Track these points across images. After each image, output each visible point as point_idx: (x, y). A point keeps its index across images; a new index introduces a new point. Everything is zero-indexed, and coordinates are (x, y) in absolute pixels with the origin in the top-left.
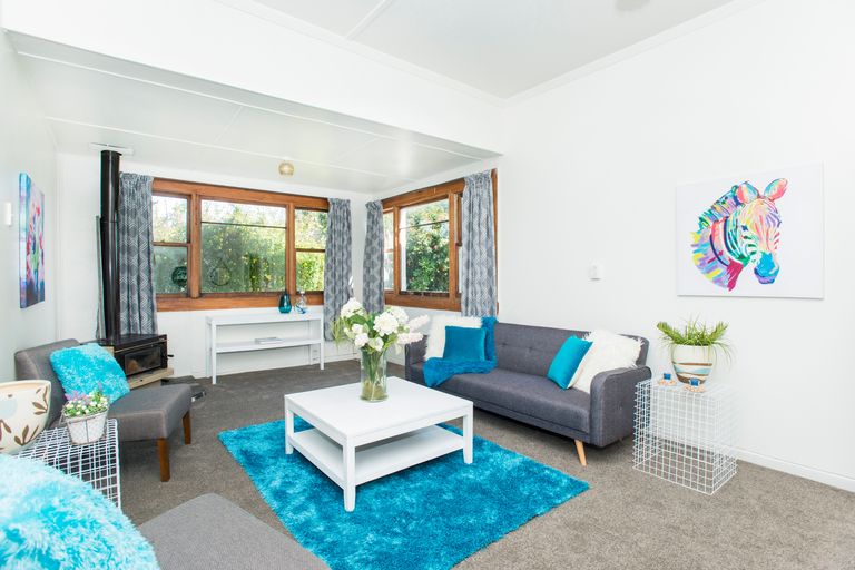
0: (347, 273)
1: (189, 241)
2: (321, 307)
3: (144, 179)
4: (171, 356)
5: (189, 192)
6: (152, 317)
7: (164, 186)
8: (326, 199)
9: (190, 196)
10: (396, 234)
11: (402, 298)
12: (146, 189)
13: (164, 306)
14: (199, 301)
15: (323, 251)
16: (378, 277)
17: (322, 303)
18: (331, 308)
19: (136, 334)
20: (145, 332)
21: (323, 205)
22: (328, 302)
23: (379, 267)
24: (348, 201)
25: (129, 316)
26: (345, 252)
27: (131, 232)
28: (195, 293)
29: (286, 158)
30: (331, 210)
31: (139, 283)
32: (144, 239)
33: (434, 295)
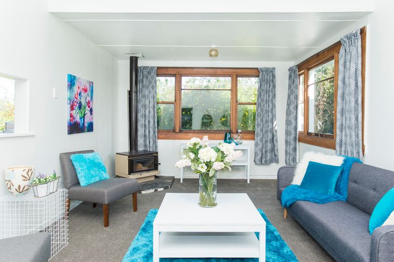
0: (272, 119)
1: (175, 101)
2: (253, 141)
3: (152, 68)
4: (160, 164)
5: (175, 73)
6: (155, 142)
7: (162, 71)
8: (257, 69)
9: (176, 75)
10: (306, 90)
11: (308, 138)
12: (153, 74)
13: (162, 136)
14: (180, 134)
15: (255, 104)
16: (293, 122)
17: (254, 139)
18: (259, 142)
19: (147, 151)
20: (151, 150)
21: (255, 72)
22: (258, 139)
23: (295, 114)
24: (274, 68)
25: (145, 141)
26: (270, 104)
27: (146, 97)
28: (177, 130)
29: (213, 46)
30: (260, 76)
31: (149, 123)
32: (152, 100)
33: (326, 136)
